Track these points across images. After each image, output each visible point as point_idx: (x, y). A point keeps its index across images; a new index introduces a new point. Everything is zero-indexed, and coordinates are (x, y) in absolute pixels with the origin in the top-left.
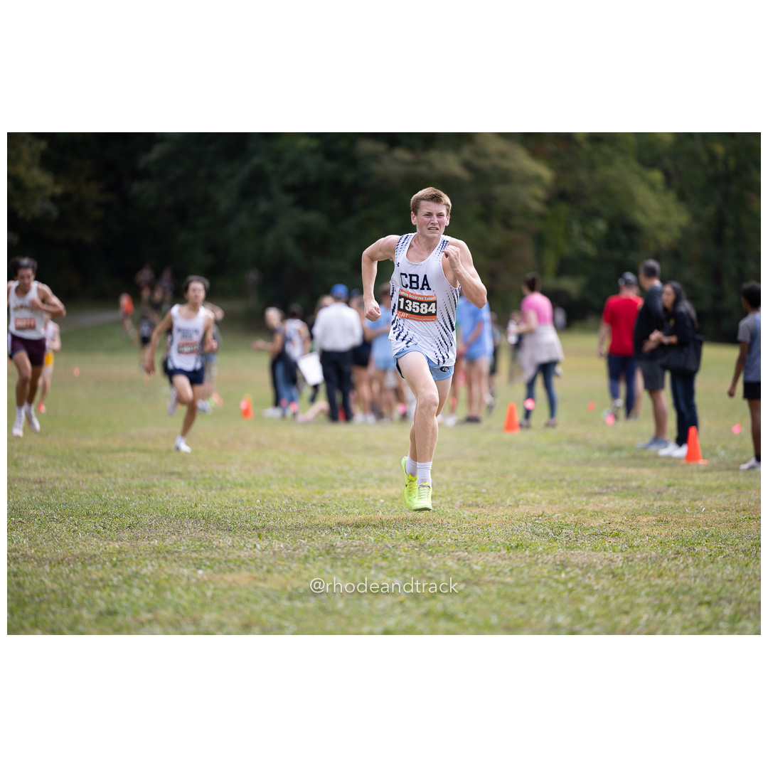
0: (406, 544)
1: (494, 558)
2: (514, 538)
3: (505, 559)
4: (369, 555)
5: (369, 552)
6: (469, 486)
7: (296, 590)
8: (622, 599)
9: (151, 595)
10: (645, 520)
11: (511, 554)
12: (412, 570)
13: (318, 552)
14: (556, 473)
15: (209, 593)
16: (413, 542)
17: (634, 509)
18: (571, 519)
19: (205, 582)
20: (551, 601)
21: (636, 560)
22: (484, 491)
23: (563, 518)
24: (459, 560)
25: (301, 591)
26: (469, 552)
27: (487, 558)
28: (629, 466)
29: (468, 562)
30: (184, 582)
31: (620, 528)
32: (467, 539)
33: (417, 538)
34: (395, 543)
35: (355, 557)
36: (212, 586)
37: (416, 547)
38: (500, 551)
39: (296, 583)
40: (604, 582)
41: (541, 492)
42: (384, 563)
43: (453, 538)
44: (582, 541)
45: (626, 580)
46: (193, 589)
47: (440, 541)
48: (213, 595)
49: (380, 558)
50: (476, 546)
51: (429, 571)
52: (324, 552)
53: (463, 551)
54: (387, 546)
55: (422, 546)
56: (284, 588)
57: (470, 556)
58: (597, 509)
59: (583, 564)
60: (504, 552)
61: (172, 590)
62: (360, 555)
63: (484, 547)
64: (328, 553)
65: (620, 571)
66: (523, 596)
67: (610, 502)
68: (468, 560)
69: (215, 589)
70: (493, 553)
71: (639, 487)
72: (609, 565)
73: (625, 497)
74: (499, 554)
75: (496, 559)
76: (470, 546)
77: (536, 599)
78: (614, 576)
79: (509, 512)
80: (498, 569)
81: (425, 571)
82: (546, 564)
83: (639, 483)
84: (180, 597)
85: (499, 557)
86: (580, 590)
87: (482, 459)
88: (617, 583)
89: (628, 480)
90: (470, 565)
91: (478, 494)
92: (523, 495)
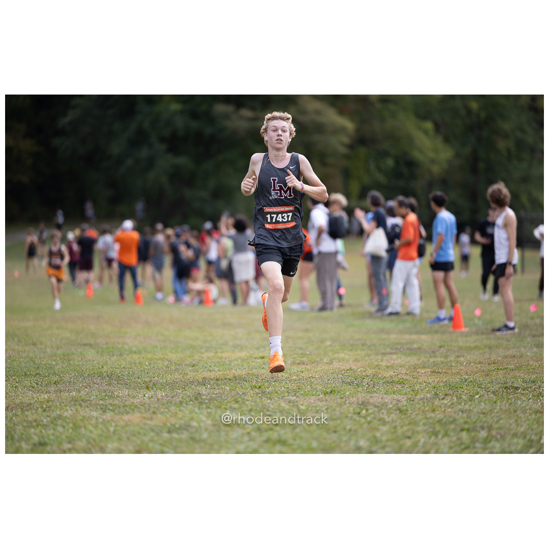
0: (252, 392)
1: (315, 401)
2: (329, 386)
3: (323, 401)
4: (225, 400)
5: (226, 398)
6: (297, 350)
7: (174, 425)
8: (405, 428)
9: (70, 431)
10: (423, 371)
11: (327, 397)
12: (256, 410)
13: (189, 398)
14: (359, 339)
15: (112, 429)
16: (257, 390)
17: (415, 364)
18: (370, 372)
19: (108, 421)
20: (356, 431)
21: (416, 400)
22: (308, 353)
23: (364, 371)
24: (289, 402)
25: (177, 426)
26: (297, 397)
27: (310, 400)
28: (411, 334)
29: (296, 403)
30: (94, 422)
31: (405, 378)
32: (295, 387)
33: (260, 387)
34: (244, 391)
35: (215, 402)
36: (114, 424)
37: (259, 394)
38: (319, 395)
39: (173, 421)
40: (393, 416)
41: (349, 353)
42: (236, 406)
43: (286, 387)
44: (377, 387)
45: (409, 415)
46: (100, 426)
47: (276, 390)
48: (115, 431)
49: (234, 402)
50: (302, 392)
51: (268, 410)
52: (194, 398)
53: (293, 396)
54: (238, 394)
55: (263, 393)
56: (165, 424)
57: (298, 399)
58: (388, 364)
59: (379, 403)
60: (321, 396)
61: (85, 427)
62: (219, 400)
63: (308, 393)
64: (196, 399)
65: (405, 408)
66: (335, 427)
67: (398, 359)
68: (296, 402)
69: (116, 426)
70: (314, 397)
71: (419, 348)
72: (397, 404)
73: (409, 355)
74: (318, 397)
75: (316, 401)
76: (298, 392)
77: (345, 429)
78: (401, 412)
79: (326, 367)
80: (318, 408)
81: (265, 411)
82: (351, 404)
83: (419, 345)
84: (91, 432)
85: (319, 399)
86: (376, 422)
87: (307, 330)
88: (403, 416)
89: (411, 343)
90: (297, 405)
91: (303, 355)
92: (336, 355)
